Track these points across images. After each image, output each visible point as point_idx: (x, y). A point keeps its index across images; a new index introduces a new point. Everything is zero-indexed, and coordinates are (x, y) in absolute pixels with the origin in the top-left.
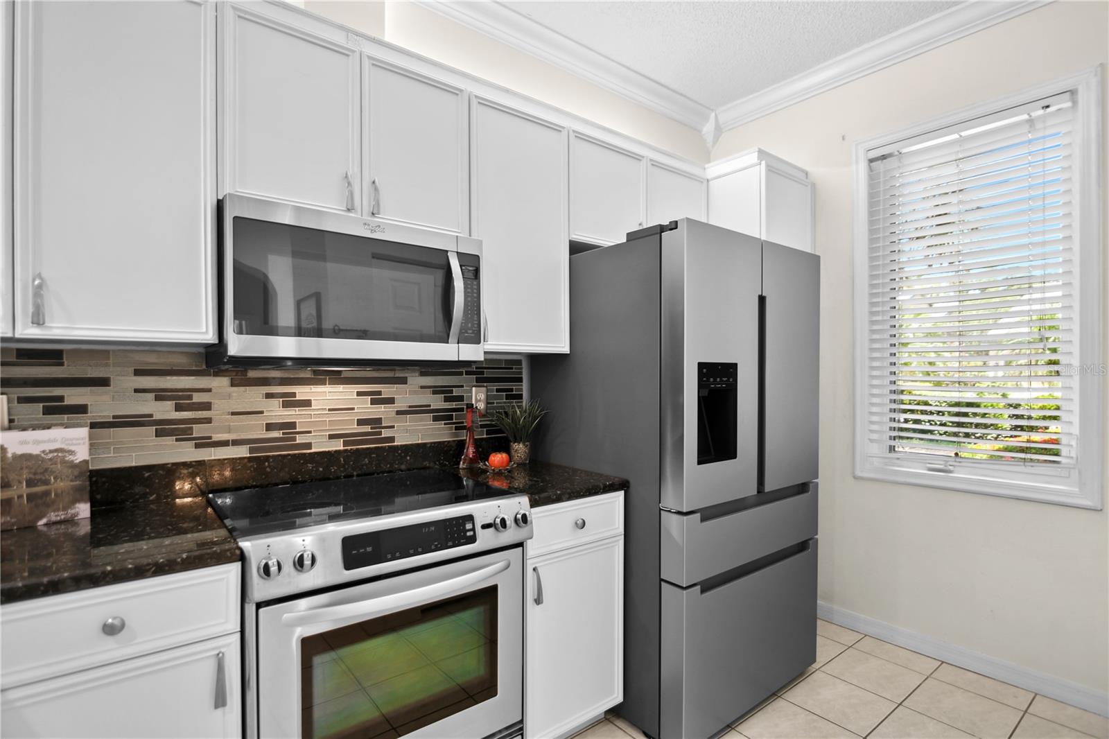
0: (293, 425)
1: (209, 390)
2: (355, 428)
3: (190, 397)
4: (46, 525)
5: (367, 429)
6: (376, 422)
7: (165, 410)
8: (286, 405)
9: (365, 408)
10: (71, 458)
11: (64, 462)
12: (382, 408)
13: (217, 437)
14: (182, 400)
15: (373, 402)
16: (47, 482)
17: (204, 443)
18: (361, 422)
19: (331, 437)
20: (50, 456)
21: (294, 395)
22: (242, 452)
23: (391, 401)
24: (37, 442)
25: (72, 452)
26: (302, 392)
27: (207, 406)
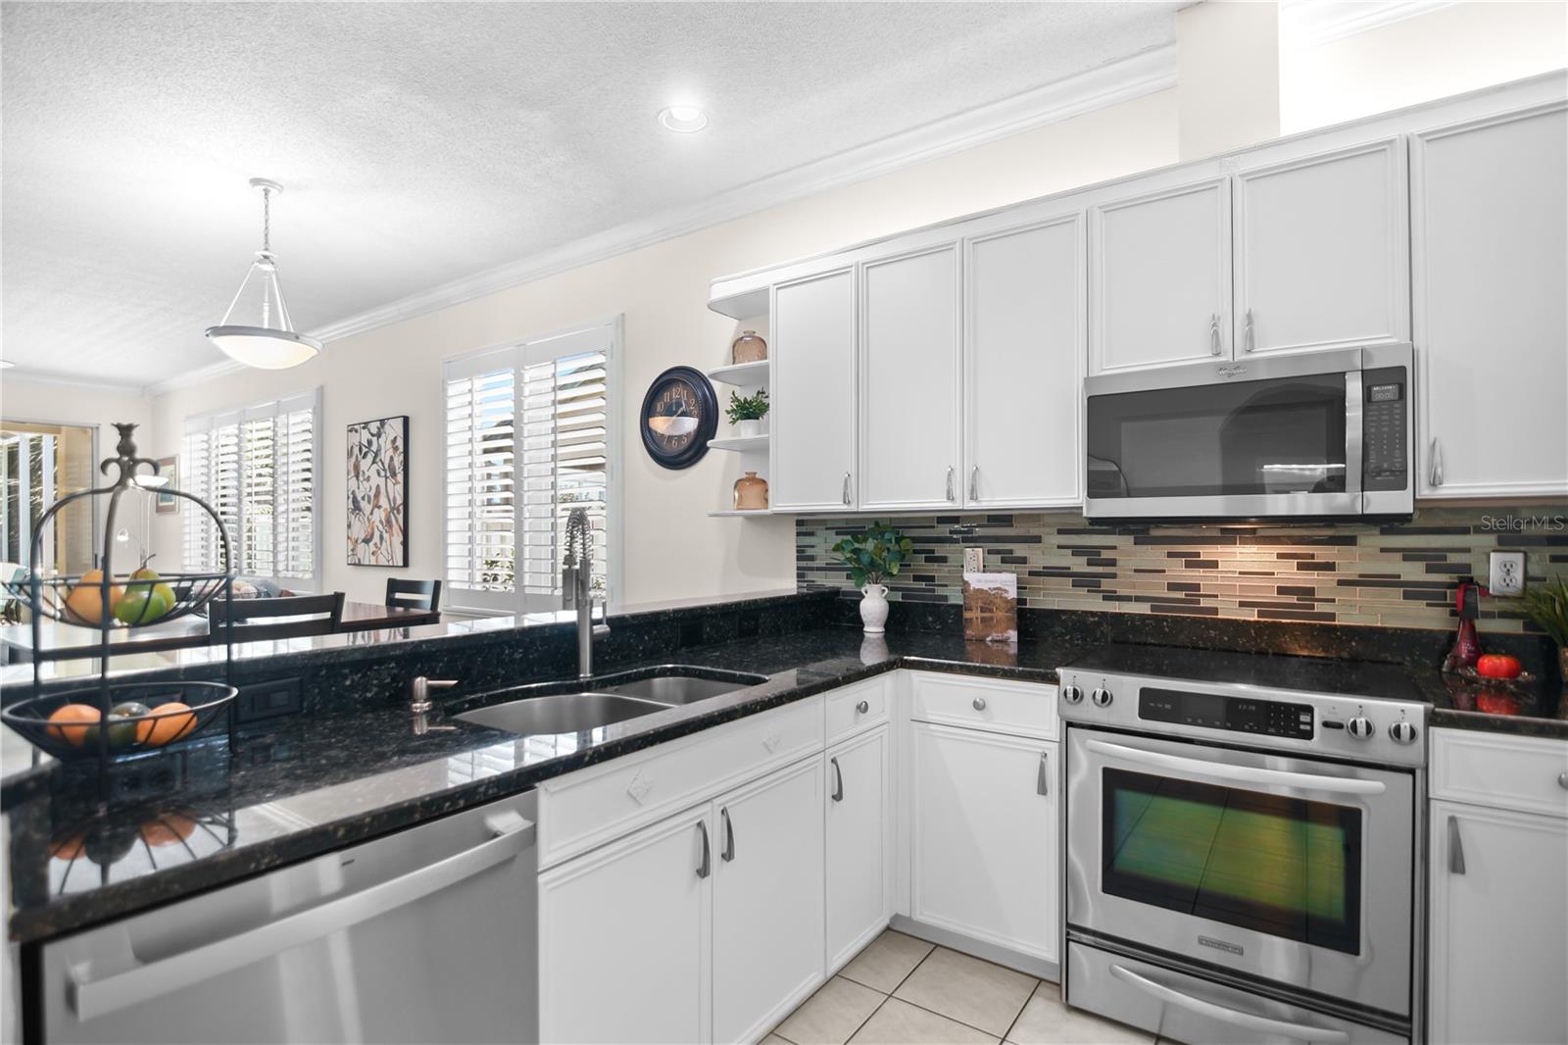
0: (1197, 587)
1: (1115, 548)
2: (1273, 597)
3: (1099, 554)
4: (991, 641)
5: (1293, 599)
6: (1308, 592)
7: (1079, 565)
8: (1188, 565)
9: (1289, 573)
10: (1005, 595)
11: (1001, 597)
12: (1315, 575)
13: (1121, 592)
14: (1092, 554)
15: (1300, 567)
16: (991, 611)
17: (1110, 596)
18: (1282, 591)
19: (1242, 604)
20: (994, 592)
21: (1198, 555)
22: (1144, 609)
23: (1330, 567)
24: (986, 581)
25: (1006, 591)
26: (1207, 552)
27: (1112, 563)
